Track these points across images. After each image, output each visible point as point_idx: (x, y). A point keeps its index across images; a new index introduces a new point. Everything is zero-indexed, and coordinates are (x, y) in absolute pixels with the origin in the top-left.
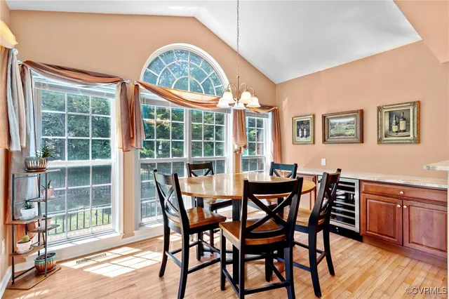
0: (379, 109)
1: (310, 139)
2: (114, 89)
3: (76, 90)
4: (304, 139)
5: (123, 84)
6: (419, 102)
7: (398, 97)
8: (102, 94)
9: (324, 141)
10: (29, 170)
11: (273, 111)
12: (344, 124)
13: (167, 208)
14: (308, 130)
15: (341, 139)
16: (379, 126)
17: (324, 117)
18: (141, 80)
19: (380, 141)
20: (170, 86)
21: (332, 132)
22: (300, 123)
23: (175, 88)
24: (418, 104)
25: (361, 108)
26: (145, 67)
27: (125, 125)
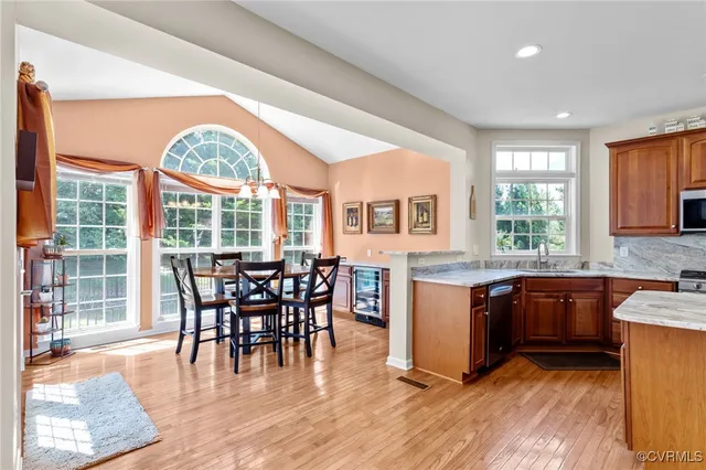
0: (410, 200)
1: (358, 228)
2: (132, 176)
3: (90, 177)
4: (353, 228)
5: (141, 171)
6: (435, 196)
7: (421, 190)
8: (118, 181)
9: (369, 230)
10: (47, 257)
11: (324, 195)
12: (385, 213)
13: (184, 291)
14: (357, 219)
15: (382, 228)
16: (410, 218)
17: (369, 205)
18: (161, 166)
19: (410, 231)
20: (195, 171)
21: (376, 221)
22: (350, 211)
23: (200, 175)
24: (435, 197)
25: (397, 198)
26: (166, 151)
27: (143, 214)
